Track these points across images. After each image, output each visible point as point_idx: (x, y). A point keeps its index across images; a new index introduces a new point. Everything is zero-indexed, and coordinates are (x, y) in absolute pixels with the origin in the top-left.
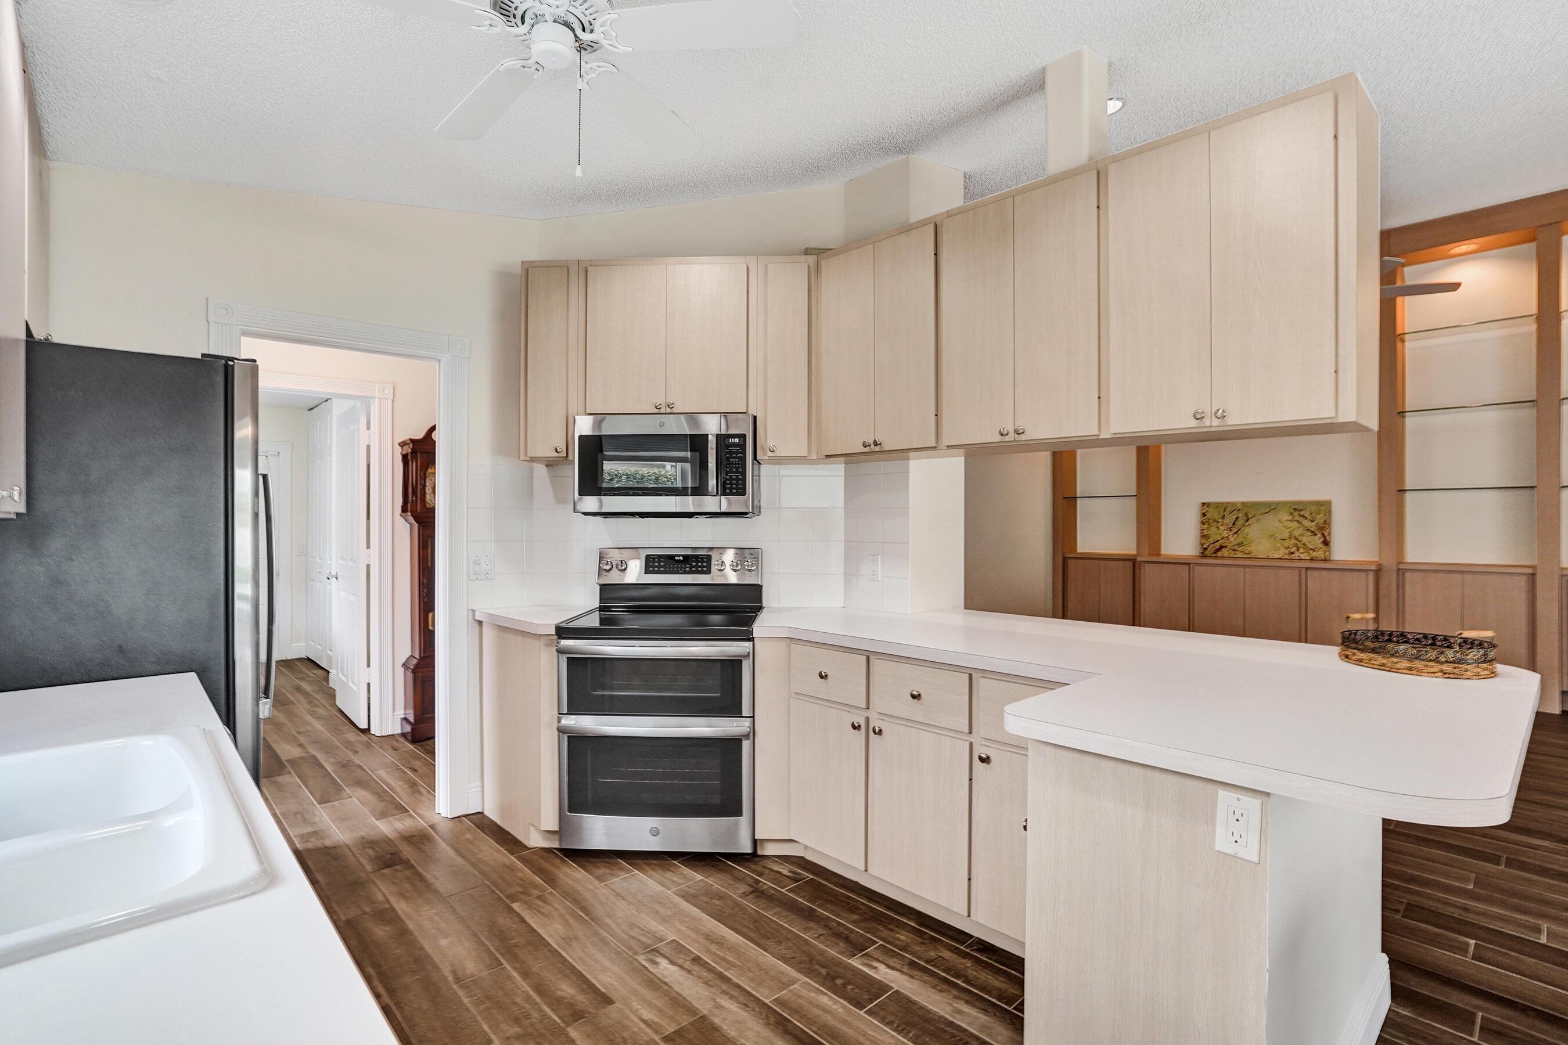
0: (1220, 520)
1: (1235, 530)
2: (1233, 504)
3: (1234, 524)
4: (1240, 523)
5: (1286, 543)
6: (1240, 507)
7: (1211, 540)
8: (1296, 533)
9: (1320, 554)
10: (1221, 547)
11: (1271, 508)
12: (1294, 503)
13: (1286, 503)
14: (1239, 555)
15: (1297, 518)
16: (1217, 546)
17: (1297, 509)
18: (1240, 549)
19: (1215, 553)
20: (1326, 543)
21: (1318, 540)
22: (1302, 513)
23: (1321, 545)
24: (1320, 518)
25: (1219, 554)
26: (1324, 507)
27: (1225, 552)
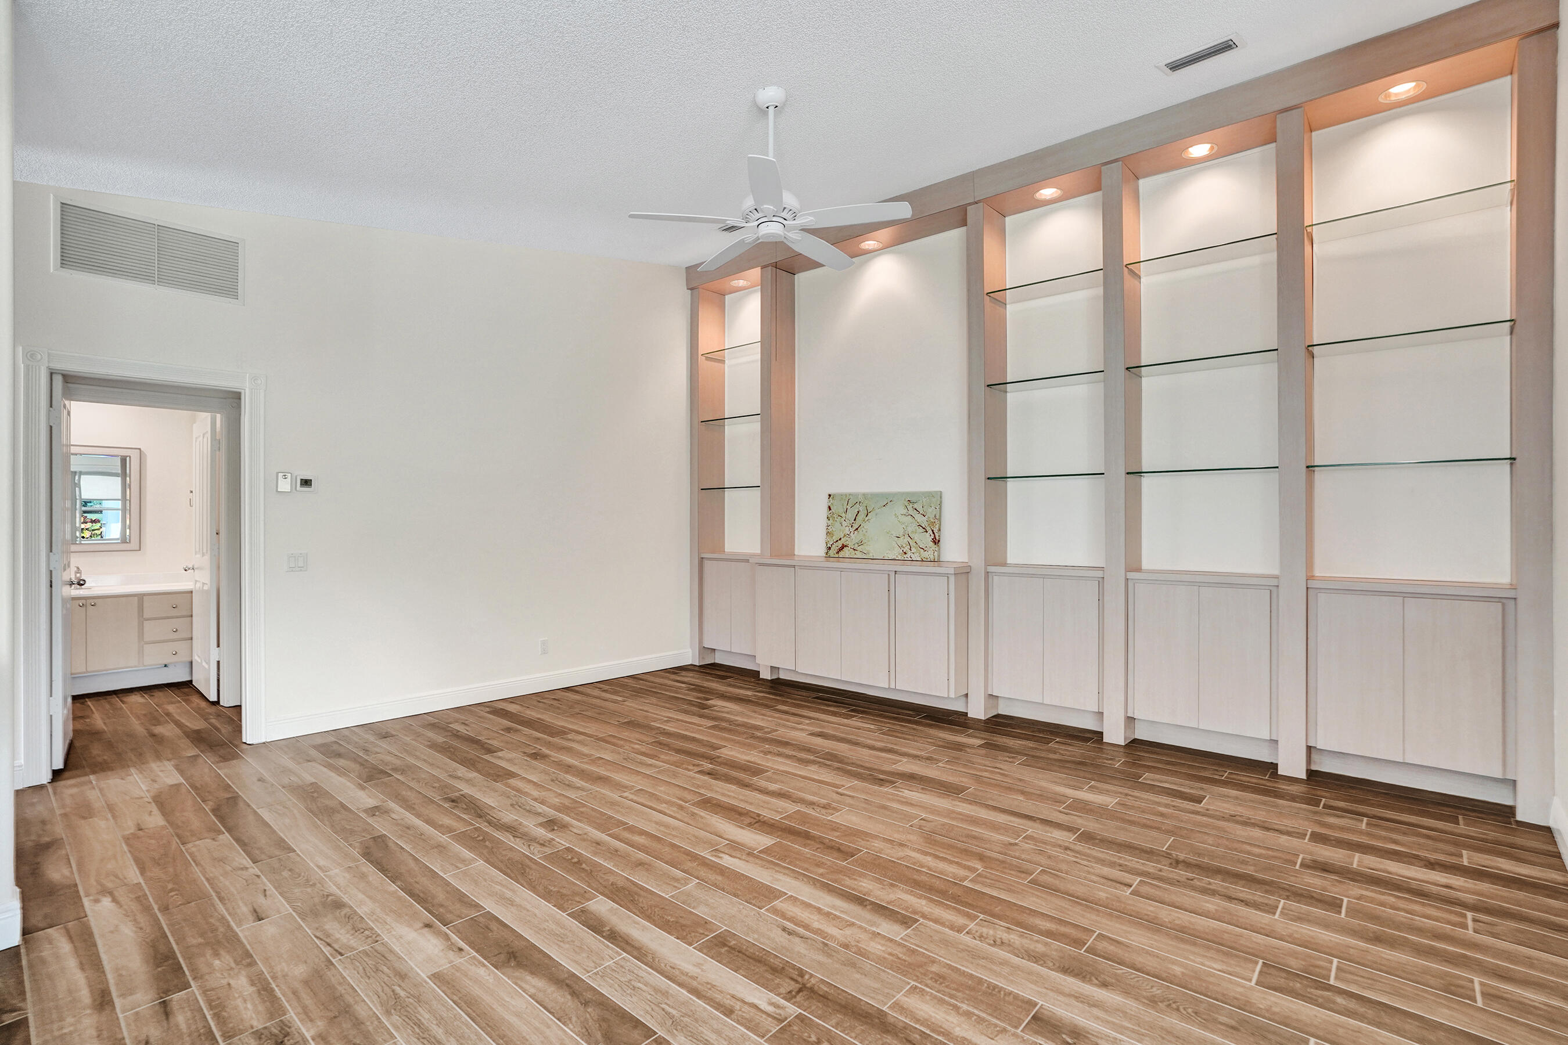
0: (843, 515)
1: (856, 526)
2: (856, 495)
3: (855, 520)
4: (860, 518)
5: (900, 541)
6: (861, 499)
7: (835, 538)
8: (910, 530)
9: (929, 555)
10: (843, 547)
11: (887, 500)
12: (908, 494)
13: (903, 494)
14: (859, 555)
15: (911, 512)
16: (840, 545)
17: (911, 501)
18: (859, 548)
19: (838, 553)
20: (936, 542)
21: (928, 538)
22: (915, 506)
23: (932, 544)
24: (931, 512)
25: (841, 554)
26: (936, 499)
27: (846, 552)
